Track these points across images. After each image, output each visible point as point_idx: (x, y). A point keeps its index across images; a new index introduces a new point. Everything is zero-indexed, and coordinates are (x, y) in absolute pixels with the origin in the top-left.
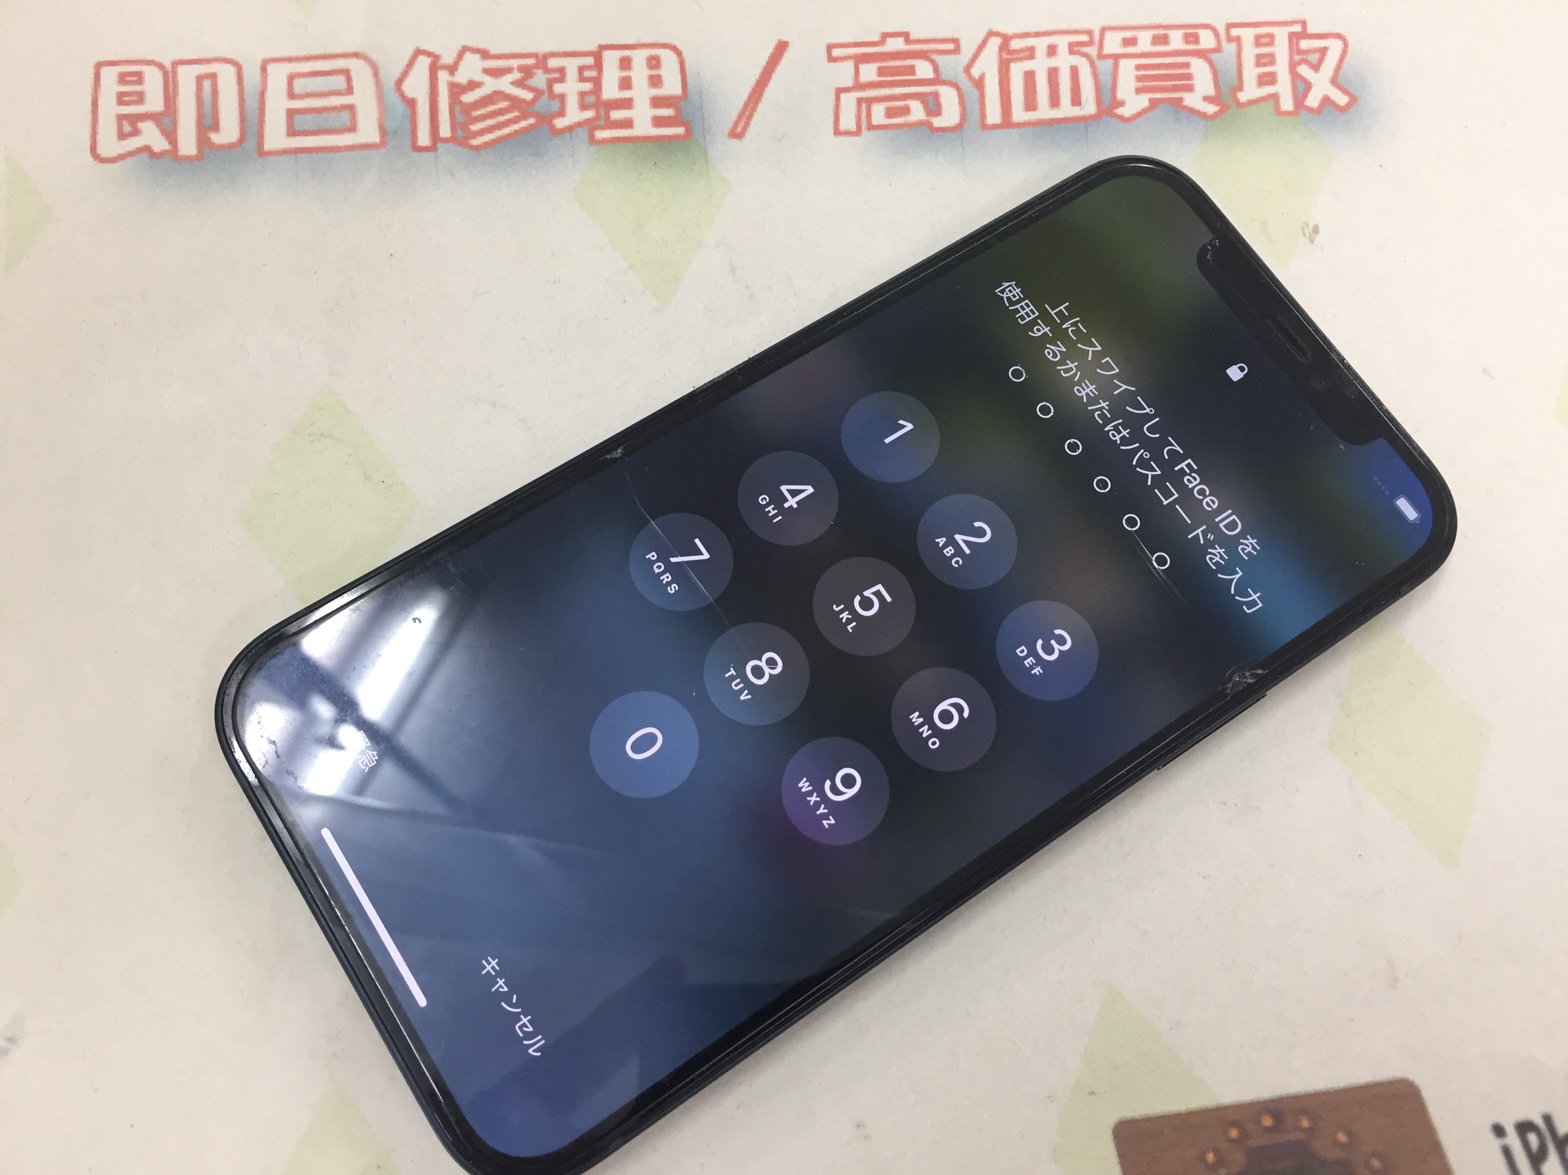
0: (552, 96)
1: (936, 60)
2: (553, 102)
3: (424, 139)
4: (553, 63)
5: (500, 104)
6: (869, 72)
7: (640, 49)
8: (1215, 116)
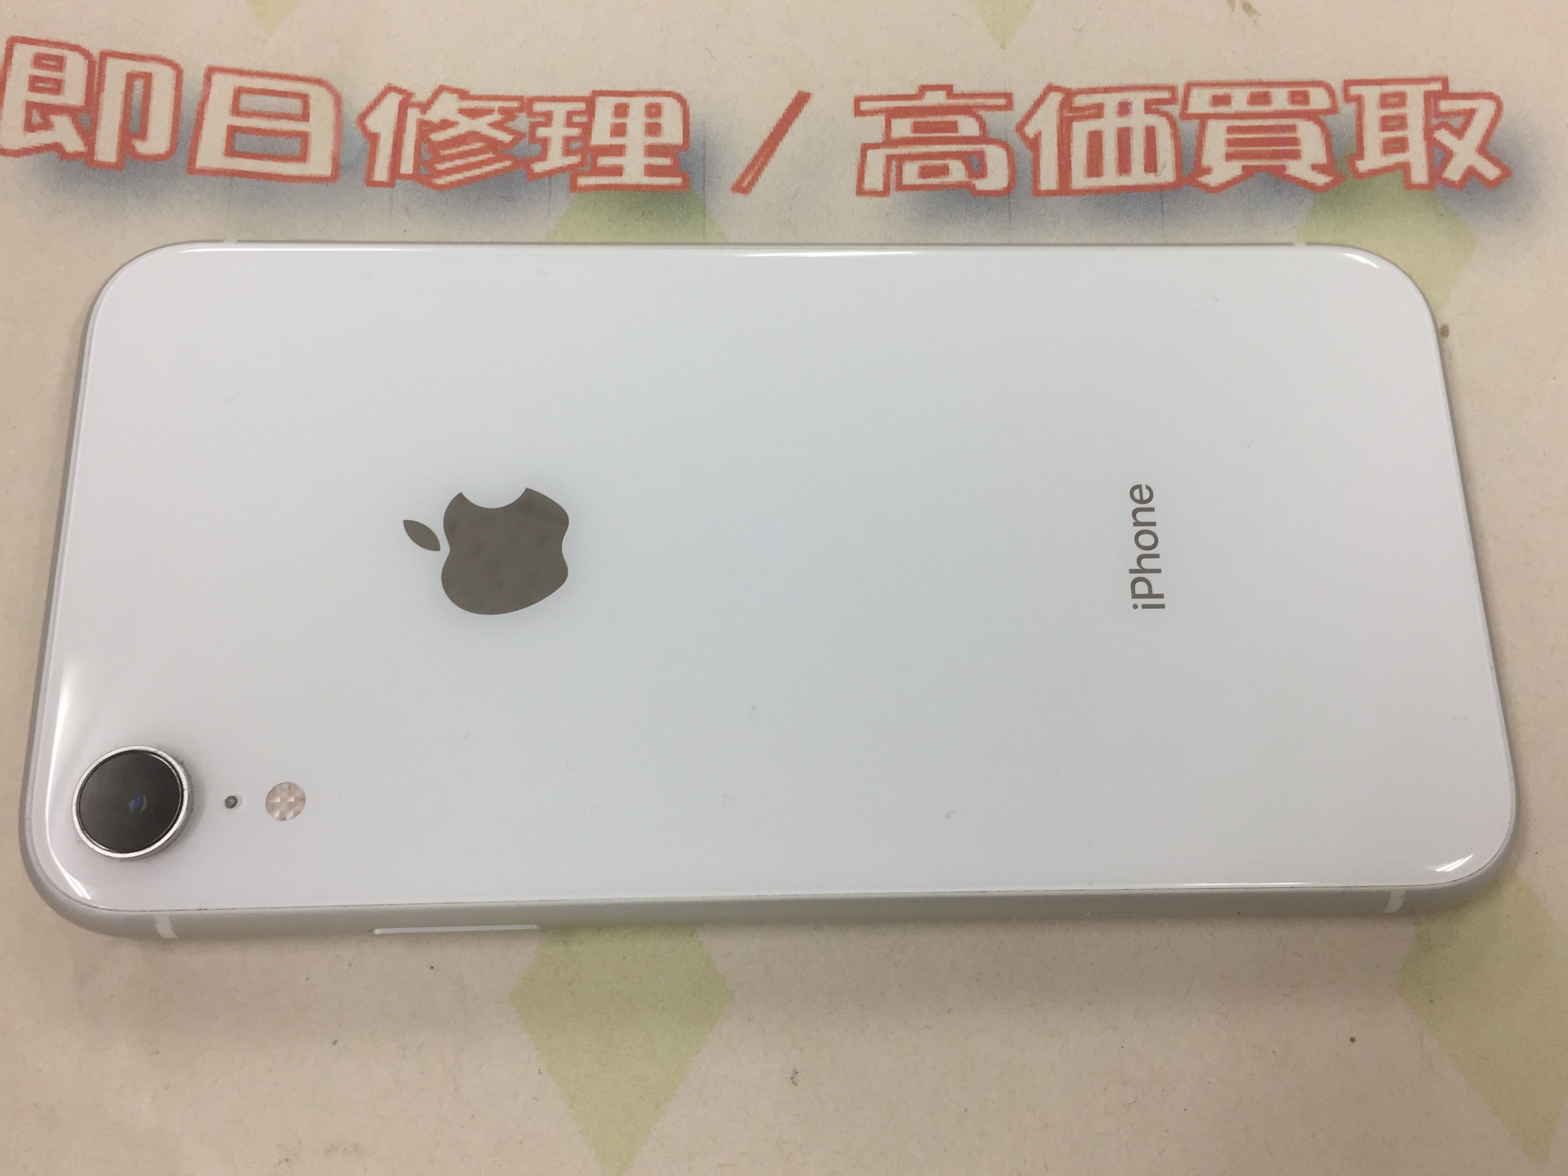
0: (533, 139)
1: (983, 117)
2: (534, 146)
3: (382, 173)
4: (538, 107)
5: (473, 145)
6: (902, 128)
7: (639, 96)
8: (1327, 187)
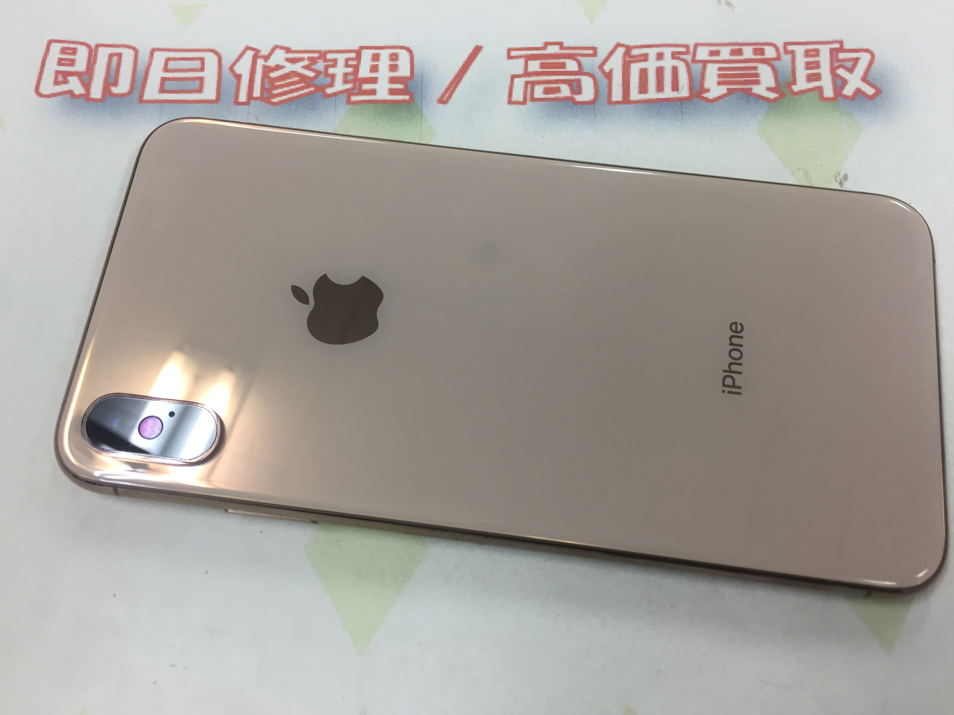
0: (327, 74)
1: (580, 60)
2: (327, 79)
3: (243, 97)
4: (330, 56)
5: (293, 79)
6: (534, 66)
7: (386, 49)
8: (775, 99)
